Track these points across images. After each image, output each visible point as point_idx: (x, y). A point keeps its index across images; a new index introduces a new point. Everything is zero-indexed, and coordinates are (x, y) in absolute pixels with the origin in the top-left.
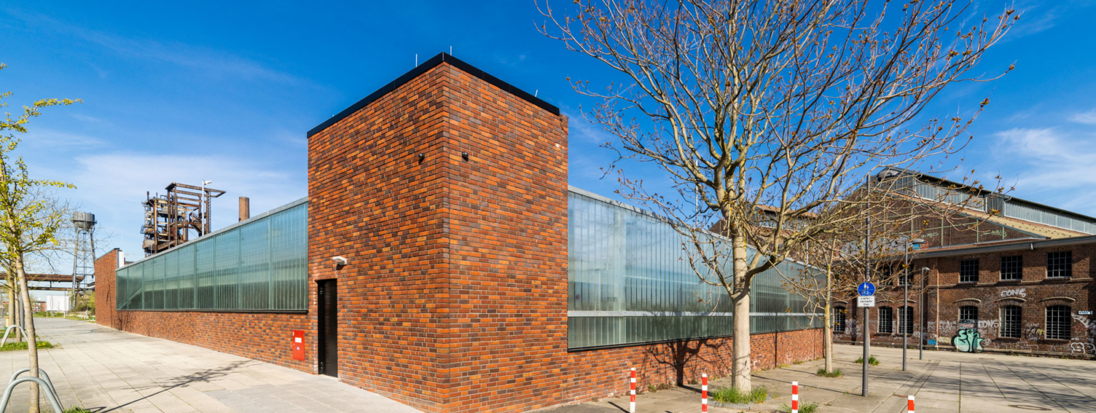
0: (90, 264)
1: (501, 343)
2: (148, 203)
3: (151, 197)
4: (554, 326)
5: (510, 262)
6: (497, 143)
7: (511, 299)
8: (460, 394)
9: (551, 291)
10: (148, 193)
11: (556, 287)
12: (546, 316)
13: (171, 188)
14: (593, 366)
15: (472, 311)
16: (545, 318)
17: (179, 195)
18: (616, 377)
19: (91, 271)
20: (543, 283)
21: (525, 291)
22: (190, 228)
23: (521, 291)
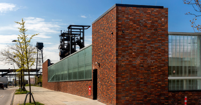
0: (41, 64)
1: (137, 88)
2: (61, 36)
3: (62, 32)
4: (161, 82)
5: (141, 62)
6: (136, 25)
7: (141, 73)
8: (121, 102)
9: (159, 70)
10: (61, 31)
11: (162, 69)
12: (157, 79)
13: (70, 27)
14: (182, 98)
15: (126, 78)
16: (156, 80)
17: (73, 30)
18: (196, 103)
19: (41, 67)
20: (156, 67)
21: (148, 71)
22: (77, 45)
23: (145, 71)
